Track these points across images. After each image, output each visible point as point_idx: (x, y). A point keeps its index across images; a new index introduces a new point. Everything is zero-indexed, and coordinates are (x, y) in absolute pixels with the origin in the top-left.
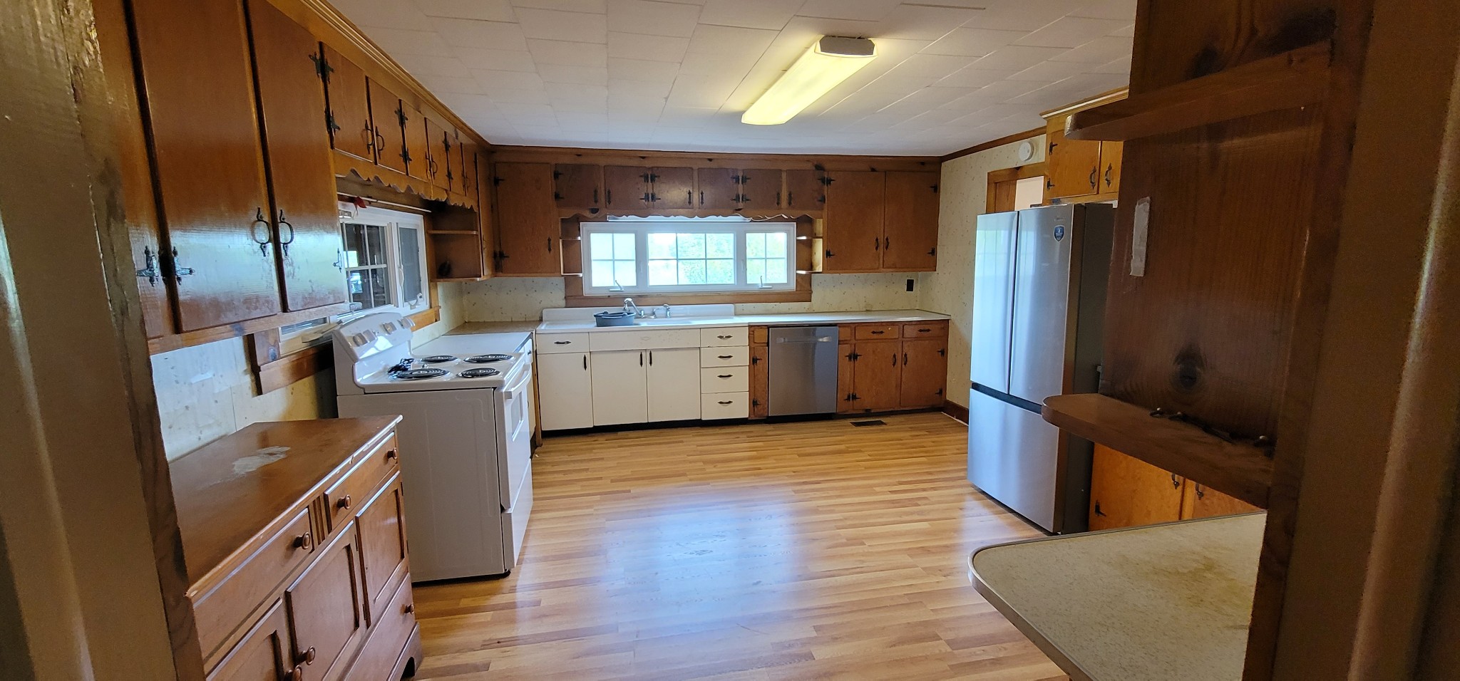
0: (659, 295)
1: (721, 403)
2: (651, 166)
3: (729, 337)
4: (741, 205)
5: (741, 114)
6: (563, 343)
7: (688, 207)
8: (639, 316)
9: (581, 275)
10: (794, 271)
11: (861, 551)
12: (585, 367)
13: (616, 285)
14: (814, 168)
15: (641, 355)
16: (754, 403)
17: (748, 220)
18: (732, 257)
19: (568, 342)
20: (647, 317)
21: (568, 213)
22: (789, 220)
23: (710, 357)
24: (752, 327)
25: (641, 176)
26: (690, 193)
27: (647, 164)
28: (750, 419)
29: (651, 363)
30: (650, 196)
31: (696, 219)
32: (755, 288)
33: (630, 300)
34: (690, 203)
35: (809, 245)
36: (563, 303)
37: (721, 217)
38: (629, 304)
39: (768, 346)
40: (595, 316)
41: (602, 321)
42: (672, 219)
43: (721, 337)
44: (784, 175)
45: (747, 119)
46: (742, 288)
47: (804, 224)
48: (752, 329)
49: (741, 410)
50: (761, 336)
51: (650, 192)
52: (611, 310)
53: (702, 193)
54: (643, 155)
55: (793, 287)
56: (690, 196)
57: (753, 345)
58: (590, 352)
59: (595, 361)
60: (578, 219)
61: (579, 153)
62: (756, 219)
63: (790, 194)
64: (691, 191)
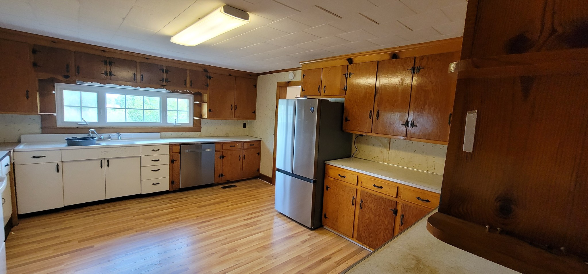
0: (113, 128)
1: (153, 184)
2: (109, 56)
3: (158, 150)
4: (165, 83)
5: (170, 37)
6: (39, 157)
7: (134, 82)
8: (100, 139)
9: (55, 114)
10: (192, 117)
11: (236, 255)
12: (58, 171)
13: (83, 121)
14: (203, 71)
15: (101, 162)
16: (172, 183)
17: (168, 91)
18: (159, 109)
19: (43, 156)
20: (105, 139)
21: (44, 76)
22: (191, 93)
23: (147, 161)
24: (171, 145)
25: (102, 61)
26: (134, 74)
27: (107, 55)
28: (170, 190)
29: (108, 166)
30: (108, 73)
31: (138, 88)
32: (172, 125)
33: (93, 130)
34: (134, 79)
35: (200, 106)
36: (40, 131)
37: (153, 88)
38: (93, 132)
39: (180, 153)
40: (66, 139)
41: (71, 143)
42: (123, 87)
43: (153, 150)
44: (188, 72)
45: (174, 40)
46: (164, 125)
47: (198, 96)
48: (171, 146)
49: (165, 186)
50: (176, 149)
51: (108, 70)
52: (79, 136)
53: (142, 75)
54: (104, 50)
55: (192, 125)
56: (134, 76)
57: (172, 154)
58: (62, 162)
59: (66, 168)
60: (52, 82)
61: (55, 41)
62: (173, 91)
63: (191, 81)
64: (135, 73)
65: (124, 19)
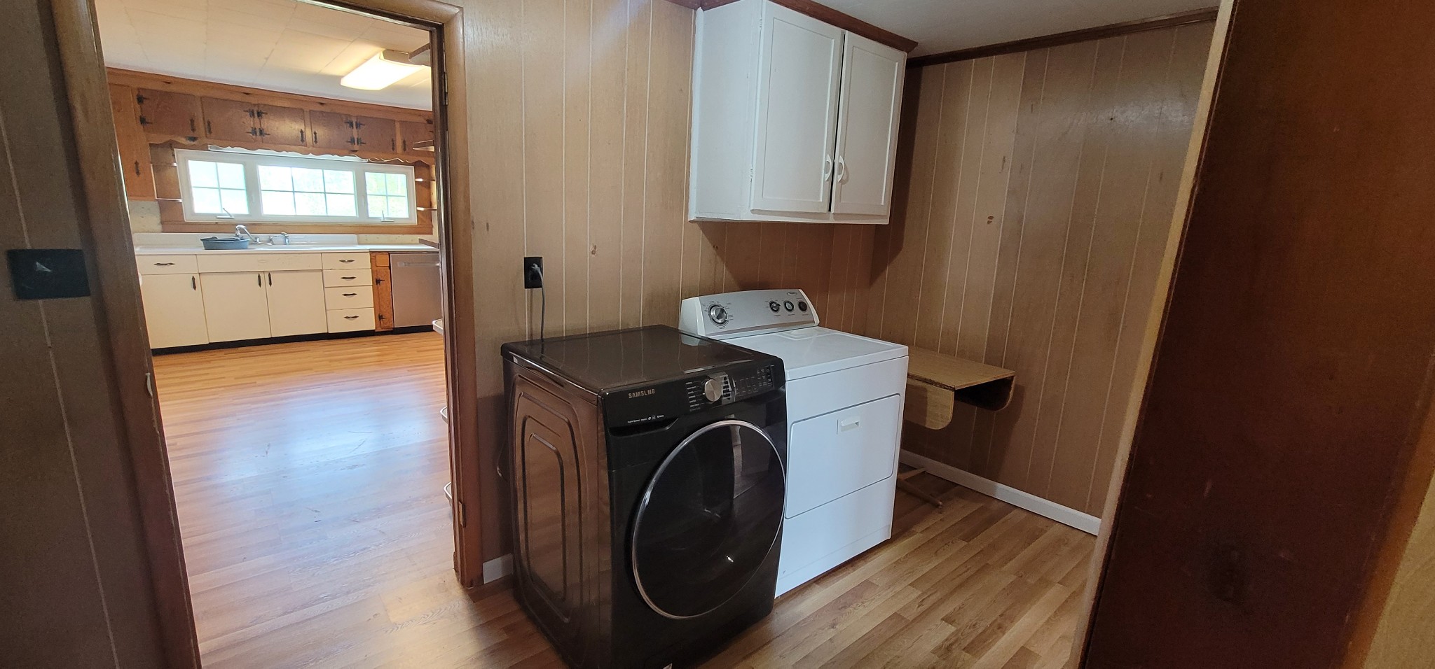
0: (275, 224)
1: (347, 318)
2: (256, 103)
3: (352, 261)
4: (356, 147)
5: (339, 78)
6: (166, 264)
7: (300, 143)
8: (254, 243)
9: (181, 201)
10: (415, 209)
12: (195, 287)
13: (224, 212)
14: (426, 122)
15: (259, 277)
16: (380, 317)
17: (364, 161)
18: (353, 192)
19: (171, 264)
20: (263, 243)
21: (159, 139)
22: (405, 164)
23: (333, 278)
24: (372, 252)
25: (246, 111)
26: (302, 132)
27: (253, 100)
28: (376, 331)
29: (270, 284)
30: (258, 130)
31: (311, 156)
32: (379, 221)
33: (243, 227)
34: (302, 140)
35: (427, 185)
36: (160, 227)
37: (336, 156)
38: (242, 231)
39: (390, 269)
40: (202, 240)
41: (210, 244)
42: (284, 154)
43: (343, 261)
44: (398, 125)
45: (344, 82)
46: (364, 221)
47: (420, 167)
48: (374, 254)
49: (368, 322)
50: (383, 261)
51: (258, 127)
52: (220, 236)
53: (315, 133)
54: (247, 92)
55: (414, 221)
56: (302, 135)
57: (375, 268)
58: (199, 273)
59: (205, 282)
60: (171, 145)
61: (168, 81)
62: (372, 161)
63: (404, 142)
64: (303, 130)
65: (267, 59)
